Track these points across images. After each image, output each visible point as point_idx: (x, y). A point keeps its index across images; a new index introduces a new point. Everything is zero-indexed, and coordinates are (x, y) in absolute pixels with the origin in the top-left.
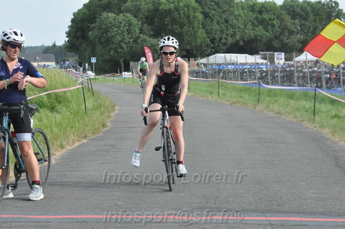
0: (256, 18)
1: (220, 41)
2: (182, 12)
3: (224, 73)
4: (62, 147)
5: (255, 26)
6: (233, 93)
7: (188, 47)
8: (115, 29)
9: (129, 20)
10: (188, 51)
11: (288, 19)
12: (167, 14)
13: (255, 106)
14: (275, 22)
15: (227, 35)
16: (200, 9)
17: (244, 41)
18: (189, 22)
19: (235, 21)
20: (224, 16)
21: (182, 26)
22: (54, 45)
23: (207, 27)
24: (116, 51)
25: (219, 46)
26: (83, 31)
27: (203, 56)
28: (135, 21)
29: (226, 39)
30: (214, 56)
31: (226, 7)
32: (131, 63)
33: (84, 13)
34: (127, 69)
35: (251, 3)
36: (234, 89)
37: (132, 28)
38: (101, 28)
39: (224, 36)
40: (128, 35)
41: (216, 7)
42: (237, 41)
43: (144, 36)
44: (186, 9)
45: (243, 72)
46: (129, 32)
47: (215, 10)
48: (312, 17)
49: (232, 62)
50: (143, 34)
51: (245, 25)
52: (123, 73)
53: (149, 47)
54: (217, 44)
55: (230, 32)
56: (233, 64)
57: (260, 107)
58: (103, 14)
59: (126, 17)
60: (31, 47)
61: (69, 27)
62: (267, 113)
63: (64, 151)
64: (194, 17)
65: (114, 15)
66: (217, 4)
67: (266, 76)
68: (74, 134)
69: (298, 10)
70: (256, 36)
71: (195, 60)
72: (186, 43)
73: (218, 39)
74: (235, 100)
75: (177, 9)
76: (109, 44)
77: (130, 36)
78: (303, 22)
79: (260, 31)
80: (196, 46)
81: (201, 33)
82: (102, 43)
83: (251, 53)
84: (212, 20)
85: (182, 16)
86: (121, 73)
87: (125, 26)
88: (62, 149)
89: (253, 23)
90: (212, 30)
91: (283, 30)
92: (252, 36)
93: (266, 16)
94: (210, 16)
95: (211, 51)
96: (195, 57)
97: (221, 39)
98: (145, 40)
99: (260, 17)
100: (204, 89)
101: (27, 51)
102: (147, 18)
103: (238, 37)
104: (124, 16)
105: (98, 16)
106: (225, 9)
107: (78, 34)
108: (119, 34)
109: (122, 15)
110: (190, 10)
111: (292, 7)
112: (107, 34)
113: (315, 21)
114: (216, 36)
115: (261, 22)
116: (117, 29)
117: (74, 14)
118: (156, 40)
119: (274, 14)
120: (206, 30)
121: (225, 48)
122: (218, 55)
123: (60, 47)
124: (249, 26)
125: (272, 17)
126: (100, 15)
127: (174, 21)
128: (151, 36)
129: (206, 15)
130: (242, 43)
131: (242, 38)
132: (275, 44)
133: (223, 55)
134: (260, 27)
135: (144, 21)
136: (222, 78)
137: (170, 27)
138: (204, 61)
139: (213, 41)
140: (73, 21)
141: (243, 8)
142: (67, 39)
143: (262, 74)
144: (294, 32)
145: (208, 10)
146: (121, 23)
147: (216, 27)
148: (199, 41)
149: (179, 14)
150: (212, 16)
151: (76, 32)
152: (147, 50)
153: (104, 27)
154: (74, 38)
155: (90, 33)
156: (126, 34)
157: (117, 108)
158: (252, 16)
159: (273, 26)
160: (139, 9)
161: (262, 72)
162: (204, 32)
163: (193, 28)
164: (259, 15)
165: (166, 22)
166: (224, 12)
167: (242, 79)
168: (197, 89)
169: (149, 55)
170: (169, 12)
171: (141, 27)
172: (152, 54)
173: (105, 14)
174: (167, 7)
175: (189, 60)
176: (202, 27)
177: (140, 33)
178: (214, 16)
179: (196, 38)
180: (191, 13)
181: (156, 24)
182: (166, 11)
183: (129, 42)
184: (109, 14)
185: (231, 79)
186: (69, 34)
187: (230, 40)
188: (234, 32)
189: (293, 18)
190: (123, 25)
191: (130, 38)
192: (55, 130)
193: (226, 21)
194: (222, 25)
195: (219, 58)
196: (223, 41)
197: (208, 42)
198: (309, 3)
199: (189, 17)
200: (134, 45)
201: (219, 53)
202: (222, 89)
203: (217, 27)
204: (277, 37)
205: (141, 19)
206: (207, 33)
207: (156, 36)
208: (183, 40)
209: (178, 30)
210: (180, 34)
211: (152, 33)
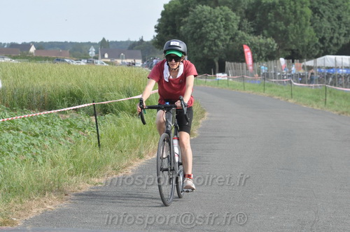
1: (330, 41)
2: (288, 7)
3: (334, 78)
4: (141, 156)
6: (343, 102)
7: (294, 47)
8: (210, 24)
9: (227, 14)
10: (293, 51)
12: (270, 9)
15: (340, 34)
16: (309, 4)
18: (295, 18)
20: (337, 12)
21: (287, 23)
22: (142, 41)
23: (315, 24)
24: (210, 50)
25: (329, 47)
26: (174, 25)
27: (309, 58)
28: (233, 16)
29: (338, 38)
30: (323, 57)
31: (339, 2)
32: (227, 64)
33: (176, 5)
34: (222, 70)
36: (345, 96)
37: (229, 23)
38: (195, 23)
39: (336, 35)
40: (225, 31)
43: (244, 33)
44: (292, 3)
46: (226, 28)
47: (326, 5)
49: (344, 65)
50: (242, 30)
52: (218, 75)
53: (248, 45)
54: (326, 45)
56: (345, 68)
58: (197, 7)
59: (224, 11)
60: (116, 42)
61: (159, 20)
63: (143, 161)
64: (302, 13)
65: (209, 8)
68: (155, 142)
71: (301, 62)
72: (291, 43)
73: (328, 39)
74: (345, 109)
75: (282, 3)
76: (202, 41)
77: (227, 32)
80: (303, 46)
81: (309, 31)
82: (195, 40)
84: (322, 17)
85: (288, 10)
86: (215, 74)
87: (222, 21)
88: (140, 158)
90: (321, 28)
94: (319, 12)
95: (320, 52)
96: (301, 58)
97: (332, 38)
98: (243, 38)
100: (309, 95)
101: (111, 46)
102: (247, 12)
104: (221, 9)
105: (191, 9)
106: (338, 4)
107: (168, 29)
108: (214, 29)
109: (218, 8)
110: (298, 4)
112: (201, 29)
114: (327, 35)
116: (212, 24)
117: (165, 6)
118: (256, 38)
120: (315, 28)
121: (336, 49)
122: (328, 57)
123: (148, 43)
126: (194, 8)
127: (277, 15)
128: (250, 33)
129: (315, 11)
133: (333, 57)
135: (244, 15)
136: (331, 84)
137: (273, 23)
138: (310, 63)
139: (322, 40)
140: (163, 14)
142: (156, 34)
146: (217, 17)
147: (326, 25)
149: (285, 9)
150: (322, 12)
151: (166, 26)
152: (246, 49)
153: (197, 21)
154: (164, 33)
155: (182, 27)
156: (222, 30)
157: (206, 114)
160: (239, 2)
162: (312, 29)
163: (300, 24)
165: (269, 18)
166: (337, 7)
168: (301, 96)
169: (248, 54)
170: (273, 6)
171: (240, 23)
172: (252, 53)
173: (199, 7)
175: (293, 62)
176: (310, 24)
177: (239, 29)
178: (324, 12)
179: (302, 37)
180: (299, 8)
181: (258, 19)
182: (269, 5)
183: (226, 39)
184: (204, 6)
185: (341, 85)
186: (158, 29)
187: (343, 41)
188: (348, 31)
190: (219, 19)
191: (228, 35)
192: (134, 136)
193: (339, 18)
194: (334, 23)
195: (329, 60)
196: (335, 41)
197: (317, 42)
199: (295, 12)
200: (231, 43)
201: (329, 54)
202: (331, 96)
203: (328, 25)
205: (241, 13)
206: (316, 31)
207: (256, 33)
208: (287, 38)
209: (283, 27)
210: (285, 32)
211: (252, 29)
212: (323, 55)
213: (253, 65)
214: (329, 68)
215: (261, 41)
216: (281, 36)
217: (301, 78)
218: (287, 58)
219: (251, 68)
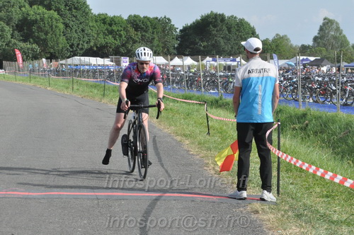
0: (107, 29)
1: (77, 47)
2: (46, 22)
3: (80, 72)
5: (106, 35)
6: (85, 88)
7: (52, 51)
9: (3, 27)
10: (51, 53)
11: (132, 31)
12: (34, 24)
13: (101, 99)
14: (122, 33)
15: (84, 42)
16: (61, 20)
17: (97, 47)
18: (52, 30)
19: (90, 31)
20: (81, 27)
21: (46, 34)
23: (67, 35)
25: (76, 50)
27: (63, 58)
28: (7, 28)
29: (82, 45)
30: (73, 58)
31: (83, 20)
32: (4, 62)
35: (103, 17)
36: (87, 85)
37: (4, 33)
39: (81, 42)
41: (74, 19)
42: (91, 47)
44: (50, 20)
45: (94, 72)
47: (74, 21)
48: (151, 30)
49: (86, 63)
50: (14, 39)
51: (98, 34)
53: (20, 50)
55: (86, 39)
56: (87, 65)
57: (105, 100)
62: (110, 105)
64: (56, 27)
66: (75, 17)
67: (113, 75)
69: (141, 24)
70: (107, 43)
71: (56, 61)
72: (50, 48)
73: (76, 45)
74: (86, 94)
75: (42, 20)
78: (144, 33)
79: (110, 39)
80: (58, 50)
83: (102, 57)
84: (71, 30)
85: (47, 25)
89: (104, 33)
90: (71, 37)
91: (128, 39)
92: (104, 43)
93: (115, 28)
94: (69, 26)
95: (70, 54)
96: (56, 59)
97: (78, 44)
98: (15, 44)
99: (110, 28)
100: (62, 85)
102: (17, 26)
103: (92, 44)
106: (82, 21)
110: (54, 20)
111: (135, 21)
113: (153, 33)
114: (75, 42)
115: (111, 32)
118: (25, 44)
119: (121, 26)
120: (66, 37)
121: (82, 52)
122: (75, 57)
124: (101, 35)
125: (120, 28)
127: (40, 29)
128: (20, 41)
129: (67, 26)
130: (95, 49)
131: (95, 45)
132: (122, 50)
133: (82, 58)
134: (110, 36)
135: (15, 28)
136: (78, 77)
137: (36, 34)
138: (63, 62)
139: (72, 46)
141: (96, 21)
143: (110, 73)
144: (137, 41)
145: (68, 22)
147: (75, 35)
148: (61, 46)
149: (44, 23)
152: (17, 52)
158: (104, 27)
159: (121, 36)
160: (12, 18)
161: (110, 72)
162: (64, 38)
163: (55, 35)
164: (109, 27)
165: (34, 30)
166: (81, 23)
167: (94, 77)
168: (56, 85)
169: (19, 56)
170: (35, 22)
171: (12, 33)
172: (22, 55)
174: (33, 18)
175: (51, 62)
176: (63, 34)
177: (12, 38)
178: (72, 26)
179: (58, 44)
180: (54, 23)
181: (25, 31)
182: (33, 21)
183: (2, 45)
185: (85, 77)
187: (86, 46)
188: (89, 40)
189: (136, 30)
191: (4, 42)
193: (83, 31)
194: (79, 34)
195: (76, 60)
196: (80, 46)
197: (68, 47)
198: (148, 19)
199: (52, 26)
200: (7, 48)
201: (75, 55)
202: (76, 85)
204: (123, 45)
205: (13, 26)
206: (67, 40)
207: (25, 41)
208: (47, 45)
209: (43, 37)
210: (45, 40)
211: (21, 38)
212: (73, 56)
213: (23, 64)
214: (77, 65)
215: (28, 46)
216: (43, 43)
217: (58, 73)
218: (47, 59)
219: (21, 65)
